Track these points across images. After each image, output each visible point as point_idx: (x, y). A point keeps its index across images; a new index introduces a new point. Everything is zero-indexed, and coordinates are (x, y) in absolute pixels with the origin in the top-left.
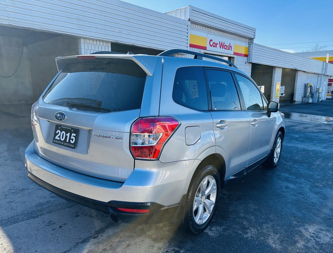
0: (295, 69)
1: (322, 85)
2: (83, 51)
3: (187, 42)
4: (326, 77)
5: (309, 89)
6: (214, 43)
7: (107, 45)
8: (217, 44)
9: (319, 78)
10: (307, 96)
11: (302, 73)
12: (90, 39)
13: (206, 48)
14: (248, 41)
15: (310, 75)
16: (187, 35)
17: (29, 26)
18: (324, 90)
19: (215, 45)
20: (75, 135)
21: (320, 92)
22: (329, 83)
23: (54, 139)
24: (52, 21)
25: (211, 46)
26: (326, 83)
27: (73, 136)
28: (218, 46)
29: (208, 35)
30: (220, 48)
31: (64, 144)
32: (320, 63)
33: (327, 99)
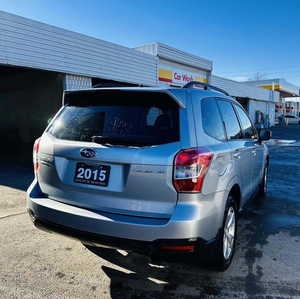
0: (247, 98)
1: (270, 111)
2: (67, 86)
3: (156, 76)
4: (273, 104)
5: (260, 116)
6: (178, 76)
7: (88, 81)
8: (181, 77)
9: (268, 106)
10: (259, 122)
11: (253, 101)
12: (73, 75)
13: (172, 80)
14: (206, 73)
15: (260, 102)
16: (156, 69)
17: (24, 65)
18: (272, 116)
19: (179, 78)
20: (105, 172)
21: (269, 118)
22: (276, 109)
23: (76, 177)
24: (44, 59)
25: (176, 79)
26: (273, 109)
27: (103, 173)
28: (182, 78)
29: (173, 68)
30: (184, 80)
31: (90, 182)
32: (267, 91)
33: (275, 125)
